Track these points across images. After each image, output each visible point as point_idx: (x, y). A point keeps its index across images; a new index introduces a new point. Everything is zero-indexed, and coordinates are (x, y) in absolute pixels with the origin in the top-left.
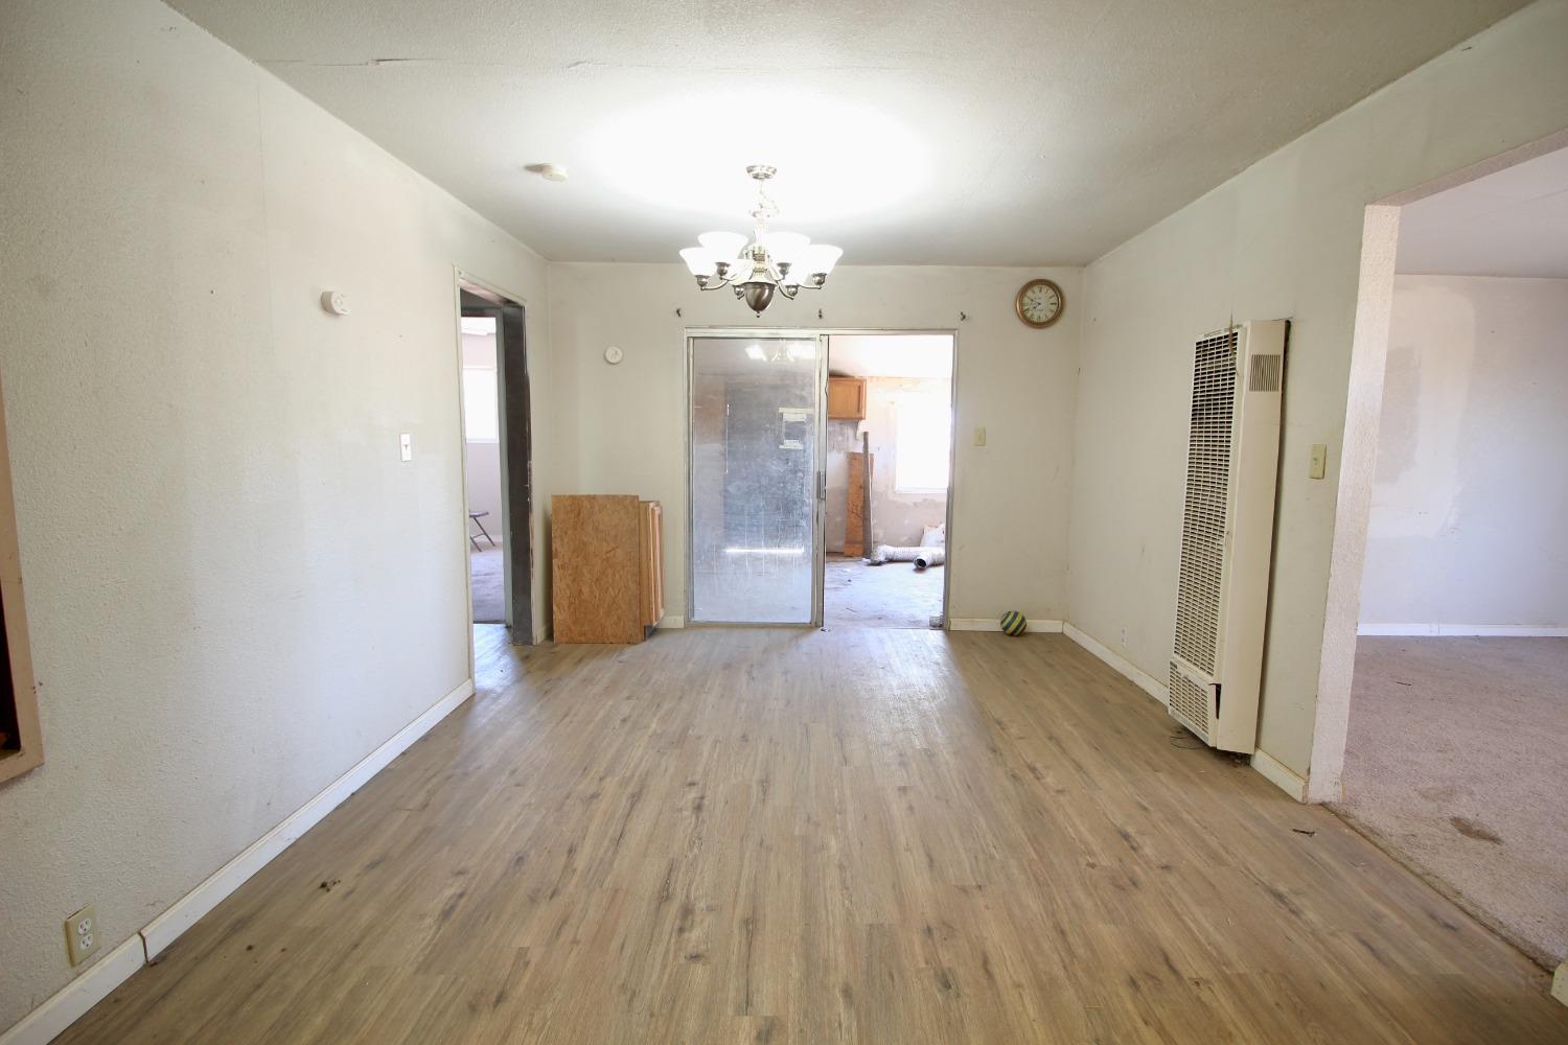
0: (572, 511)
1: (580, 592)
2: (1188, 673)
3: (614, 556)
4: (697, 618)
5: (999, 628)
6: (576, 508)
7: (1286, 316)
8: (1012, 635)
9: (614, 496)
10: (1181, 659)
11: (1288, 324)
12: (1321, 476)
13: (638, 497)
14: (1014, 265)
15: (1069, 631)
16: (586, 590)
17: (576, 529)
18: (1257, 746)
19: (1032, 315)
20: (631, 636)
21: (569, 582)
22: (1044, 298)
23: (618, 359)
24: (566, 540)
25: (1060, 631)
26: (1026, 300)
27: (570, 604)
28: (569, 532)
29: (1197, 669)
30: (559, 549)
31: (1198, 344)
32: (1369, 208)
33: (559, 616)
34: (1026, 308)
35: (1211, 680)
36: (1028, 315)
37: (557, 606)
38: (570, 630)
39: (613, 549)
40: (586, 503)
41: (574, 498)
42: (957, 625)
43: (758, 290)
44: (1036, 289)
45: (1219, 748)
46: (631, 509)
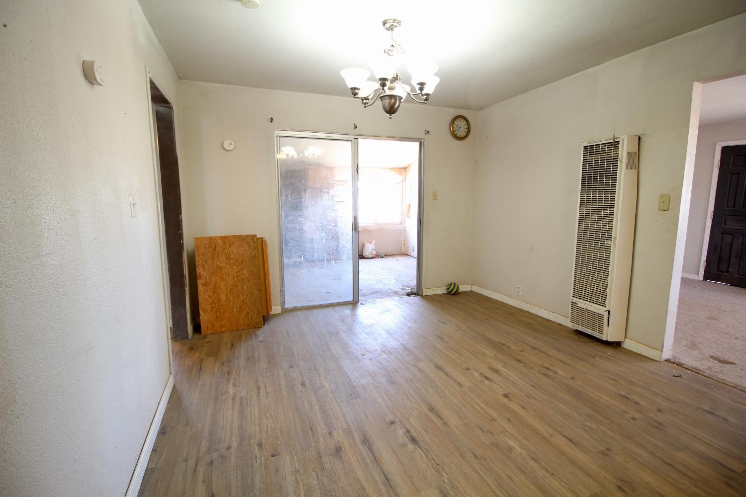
0: (209, 247)
1: (220, 299)
2: (587, 306)
3: (242, 274)
4: (287, 306)
5: (445, 292)
6: (214, 245)
7: (639, 134)
8: (453, 294)
9: (239, 236)
10: (579, 300)
11: (639, 138)
12: (667, 209)
13: (255, 236)
14: (450, 107)
15: (476, 289)
16: (223, 298)
17: (213, 259)
18: (625, 337)
19: (457, 133)
20: (257, 323)
21: (211, 294)
22: (461, 124)
23: (232, 147)
24: (206, 267)
25: (470, 290)
26: (455, 126)
27: (213, 308)
28: (209, 261)
29: (592, 304)
30: (202, 273)
31: (584, 147)
32: (695, 83)
33: (204, 317)
34: (454, 129)
35: (606, 309)
36: (456, 133)
37: (203, 311)
38: (213, 325)
39: (241, 270)
40: (220, 242)
41: (210, 238)
42: (426, 292)
43: (393, 100)
44: (459, 120)
45: (609, 340)
46: (252, 244)
